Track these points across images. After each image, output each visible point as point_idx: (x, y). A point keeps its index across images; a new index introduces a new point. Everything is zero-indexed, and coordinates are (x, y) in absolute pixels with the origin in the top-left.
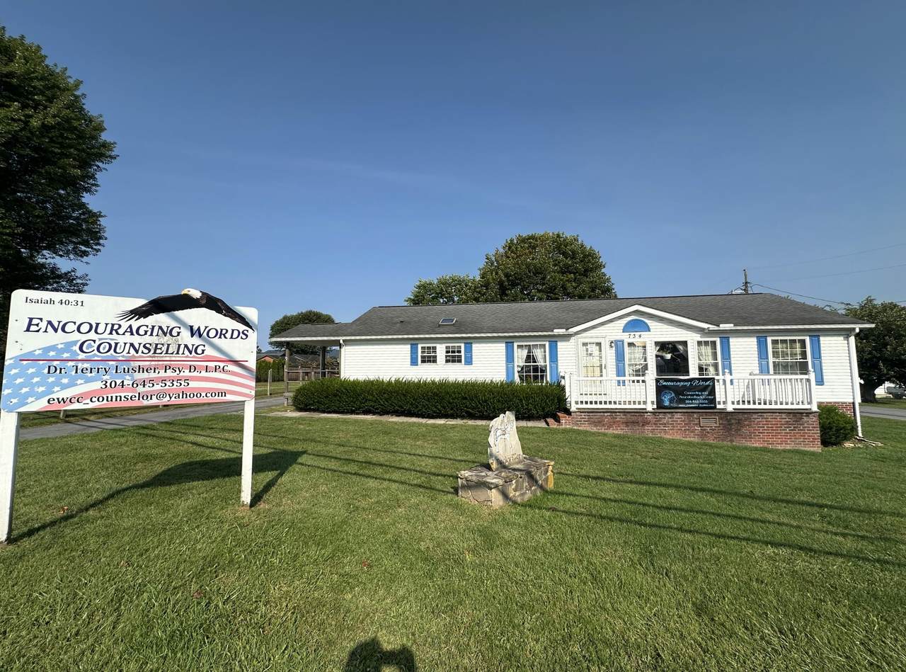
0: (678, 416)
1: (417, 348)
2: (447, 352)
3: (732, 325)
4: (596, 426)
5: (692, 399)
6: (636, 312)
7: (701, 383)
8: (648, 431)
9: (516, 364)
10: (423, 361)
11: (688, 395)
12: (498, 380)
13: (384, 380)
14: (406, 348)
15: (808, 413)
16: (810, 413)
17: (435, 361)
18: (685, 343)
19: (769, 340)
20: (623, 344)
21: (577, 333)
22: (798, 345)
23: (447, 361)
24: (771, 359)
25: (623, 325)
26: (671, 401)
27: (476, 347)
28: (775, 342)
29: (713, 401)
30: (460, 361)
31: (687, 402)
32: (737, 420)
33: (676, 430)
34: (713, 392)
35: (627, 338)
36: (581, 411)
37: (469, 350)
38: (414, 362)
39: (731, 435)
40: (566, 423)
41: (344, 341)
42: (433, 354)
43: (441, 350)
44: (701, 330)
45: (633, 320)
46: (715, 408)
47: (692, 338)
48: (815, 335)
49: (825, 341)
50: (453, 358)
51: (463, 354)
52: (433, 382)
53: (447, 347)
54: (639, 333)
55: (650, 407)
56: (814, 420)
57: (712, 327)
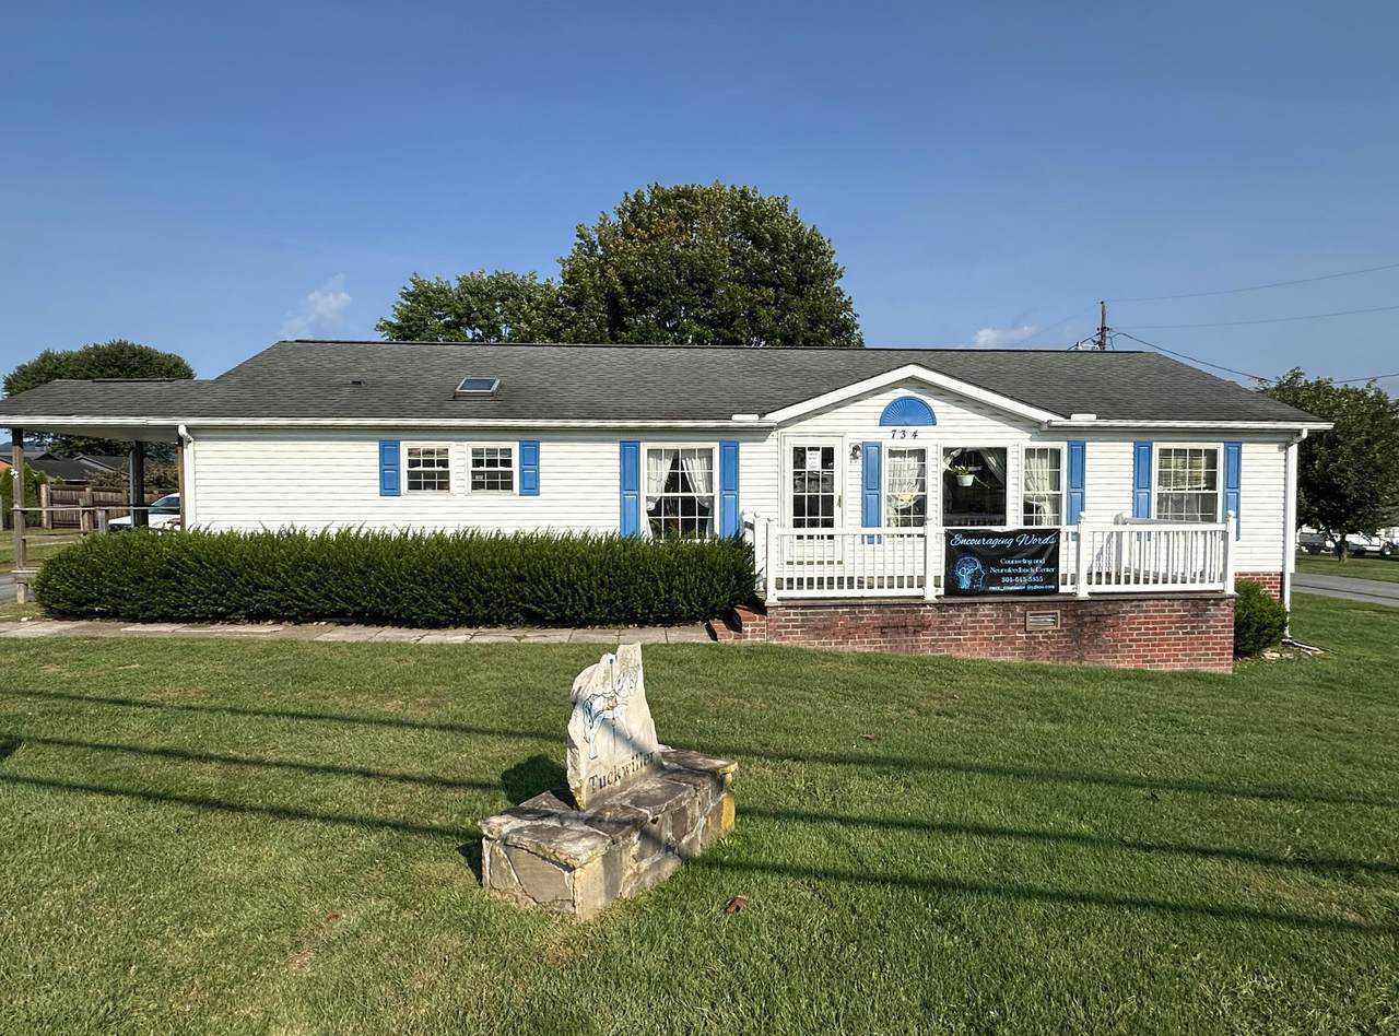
0: (986, 610)
1: (397, 451)
2: (477, 463)
3: (1094, 416)
4: (818, 636)
5: (1014, 575)
6: (911, 381)
7: (1034, 540)
8: (926, 646)
9: (644, 494)
10: (413, 486)
11: (1007, 566)
12: (601, 532)
13: (308, 534)
14: (370, 451)
15: (1217, 598)
16: (1222, 599)
17: (444, 486)
18: (1001, 453)
19: (1157, 447)
20: (879, 452)
21: (782, 425)
22: (1203, 460)
23: (476, 486)
24: (1156, 489)
25: (882, 409)
26: (975, 577)
27: (549, 452)
28: (1165, 453)
29: (1053, 578)
30: (508, 486)
31: (1004, 580)
32: (1094, 617)
33: (979, 641)
34: (1054, 560)
35: (889, 438)
36: (788, 604)
37: (531, 458)
38: (389, 487)
39: (1080, 647)
40: (754, 632)
41: (189, 429)
42: (441, 469)
43: (460, 457)
44: (1035, 427)
45: (901, 399)
46: (1056, 591)
47: (1015, 441)
48: (1235, 439)
49: (1249, 451)
50: (491, 476)
51: (515, 468)
52: (440, 540)
53: (475, 452)
54: (913, 429)
55: (931, 593)
56: (1226, 613)
57: (1058, 420)
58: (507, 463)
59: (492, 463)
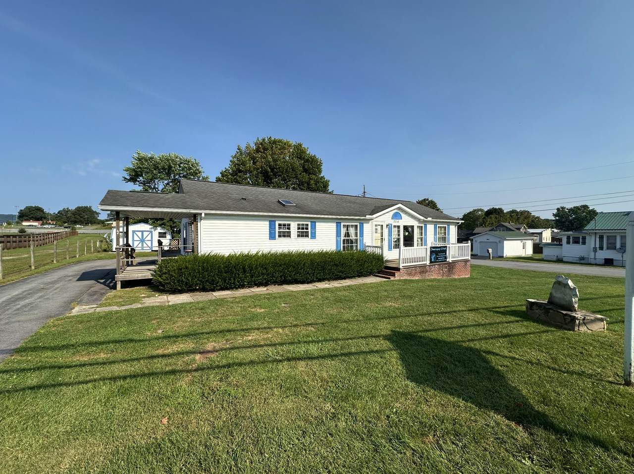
0: (436, 266)
2: (299, 228)
3: (428, 218)
6: (399, 208)
7: (443, 249)
8: (427, 276)
10: (280, 236)
11: (439, 255)
14: (265, 224)
17: (289, 236)
19: (437, 226)
20: (391, 226)
23: (298, 236)
24: (437, 235)
25: (392, 215)
26: (434, 258)
27: (319, 225)
29: (446, 258)
30: (307, 236)
31: (439, 259)
32: (452, 266)
33: (435, 275)
34: (446, 253)
35: (393, 223)
37: (314, 227)
38: (272, 237)
39: (450, 274)
40: (398, 276)
42: (287, 230)
43: (294, 226)
45: (396, 213)
46: (446, 261)
47: (415, 224)
50: (303, 234)
51: (309, 230)
53: (298, 225)
54: (397, 220)
55: (428, 262)
58: (307, 229)
59: (303, 229)
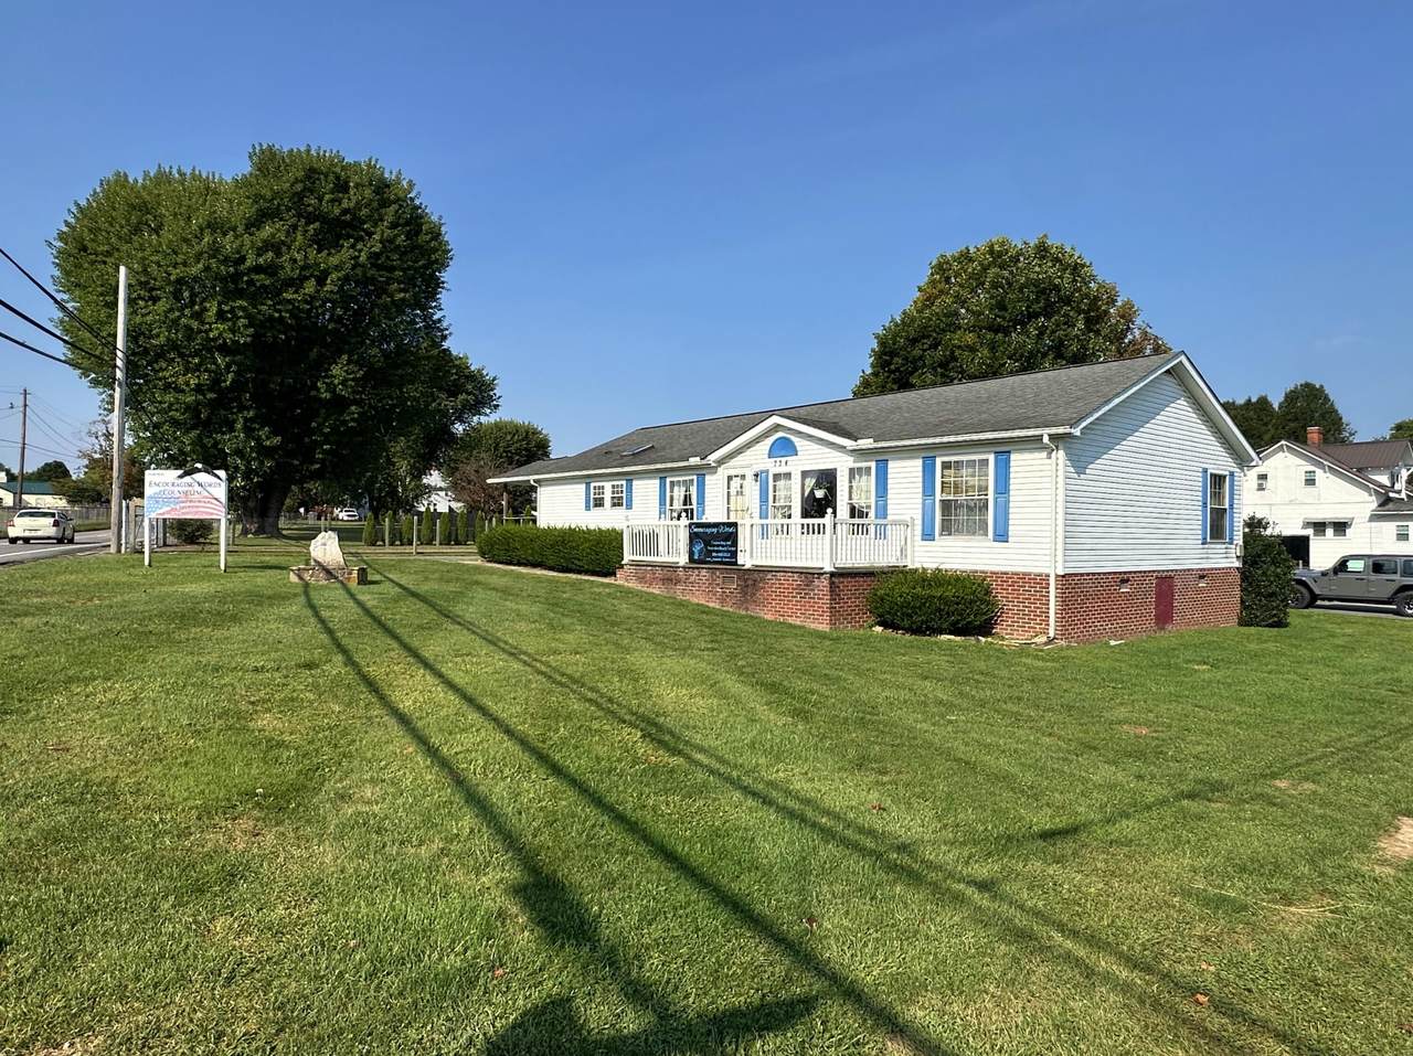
0: (704, 572)
2: (613, 492)
3: (871, 440)
4: (640, 582)
5: (717, 552)
6: (777, 427)
7: (727, 529)
8: (679, 592)
11: (714, 546)
14: (583, 488)
15: (820, 574)
16: (822, 574)
19: (939, 461)
20: (767, 476)
21: (721, 462)
22: (977, 469)
24: (938, 496)
25: (768, 448)
26: (700, 552)
28: (946, 466)
29: (734, 554)
31: (714, 554)
32: (753, 581)
33: (702, 593)
34: (735, 544)
35: (774, 467)
38: (588, 506)
39: (746, 601)
41: (540, 481)
45: (780, 438)
46: (735, 563)
47: (842, 463)
48: (1003, 449)
49: (1018, 460)
53: (613, 486)
54: (784, 459)
55: (683, 559)
56: (825, 582)
58: (622, 492)
59: (617, 493)
